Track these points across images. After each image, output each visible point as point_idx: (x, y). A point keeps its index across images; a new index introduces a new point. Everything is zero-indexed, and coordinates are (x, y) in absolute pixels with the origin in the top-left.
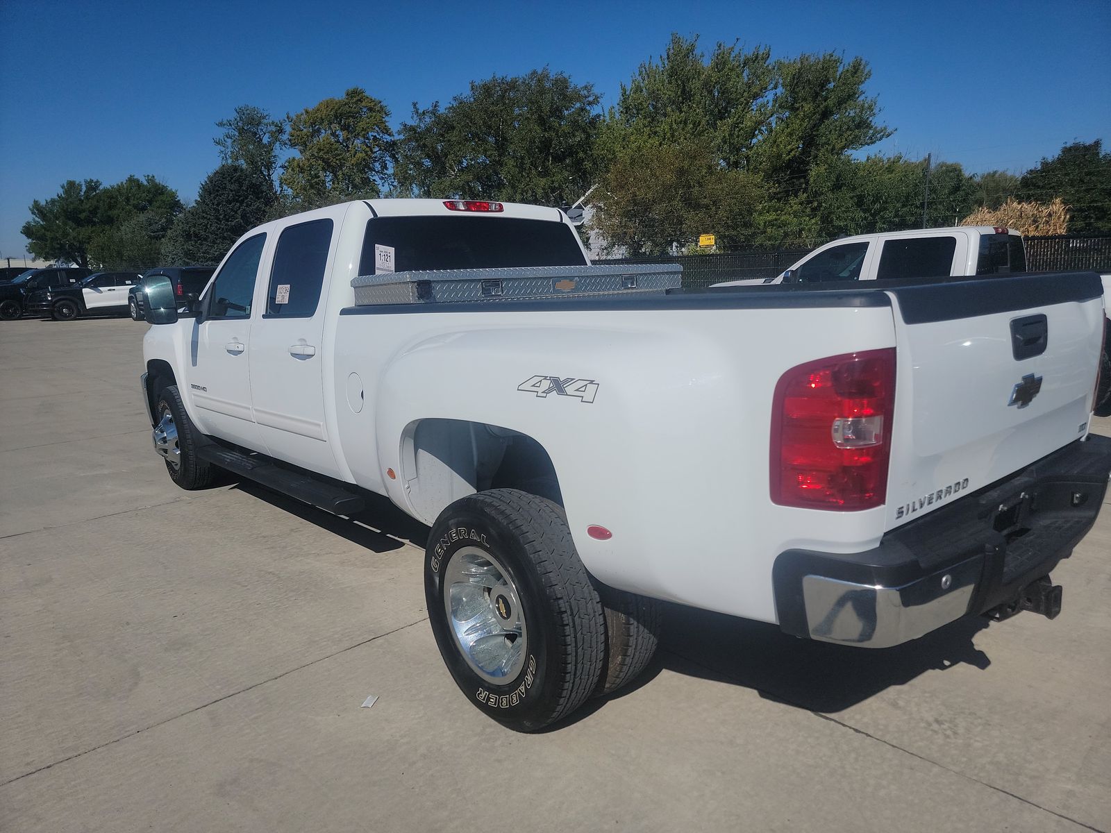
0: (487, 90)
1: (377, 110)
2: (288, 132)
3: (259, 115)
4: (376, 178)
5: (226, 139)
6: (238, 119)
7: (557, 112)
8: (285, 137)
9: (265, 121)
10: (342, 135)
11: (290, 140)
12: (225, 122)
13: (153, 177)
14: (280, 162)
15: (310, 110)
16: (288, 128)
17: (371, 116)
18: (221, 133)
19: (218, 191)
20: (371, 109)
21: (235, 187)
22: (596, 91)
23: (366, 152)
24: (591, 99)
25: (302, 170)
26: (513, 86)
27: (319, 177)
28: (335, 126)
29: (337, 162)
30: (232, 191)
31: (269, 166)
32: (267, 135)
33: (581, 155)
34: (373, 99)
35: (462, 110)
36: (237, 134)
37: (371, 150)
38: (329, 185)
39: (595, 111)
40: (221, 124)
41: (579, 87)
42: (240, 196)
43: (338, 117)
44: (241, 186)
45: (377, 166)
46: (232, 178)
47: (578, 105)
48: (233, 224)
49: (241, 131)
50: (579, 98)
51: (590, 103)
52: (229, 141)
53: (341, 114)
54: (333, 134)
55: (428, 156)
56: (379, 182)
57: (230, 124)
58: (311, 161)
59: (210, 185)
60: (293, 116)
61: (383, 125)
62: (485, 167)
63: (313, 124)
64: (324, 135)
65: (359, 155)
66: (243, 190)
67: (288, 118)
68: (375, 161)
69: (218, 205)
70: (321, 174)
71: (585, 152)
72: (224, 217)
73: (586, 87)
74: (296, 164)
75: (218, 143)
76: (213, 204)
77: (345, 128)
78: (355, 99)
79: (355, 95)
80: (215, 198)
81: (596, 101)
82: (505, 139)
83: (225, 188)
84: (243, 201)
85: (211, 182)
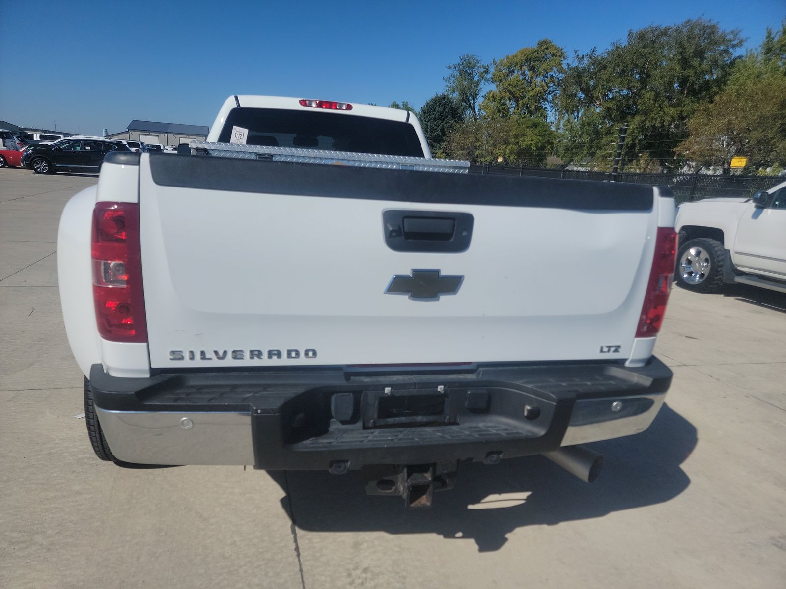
0: (642, 36)
1: (559, 55)
2: (491, 73)
3: (475, 61)
4: (547, 106)
5: (451, 77)
6: (461, 64)
7: (700, 54)
8: (489, 76)
9: (478, 65)
10: (529, 74)
11: (492, 78)
12: (452, 65)
13: (407, 102)
14: (482, 93)
15: (510, 56)
16: (492, 70)
17: (552, 60)
18: (448, 73)
19: (430, 112)
20: (553, 55)
21: (441, 109)
22: (742, 36)
23: (543, 87)
24: (735, 42)
25: (494, 99)
26: (665, 33)
27: (506, 104)
28: (525, 68)
29: (521, 94)
30: (438, 112)
31: (475, 97)
32: (478, 75)
33: (715, 89)
34: (557, 47)
35: (618, 53)
36: (459, 74)
37: (547, 85)
38: (512, 110)
39: (737, 52)
40: (449, 68)
41: (727, 32)
42: (442, 116)
43: (528, 60)
44: (445, 109)
45: (550, 97)
46: (440, 104)
47: (722, 47)
48: (435, 134)
49: (462, 72)
50: (723, 40)
51: (734, 46)
52: (453, 79)
53: (530, 59)
54: (523, 74)
55: (582, 90)
56: (549, 109)
57: (455, 68)
58: (502, 93)
59: (426, 108)
60: (498, 61)
61: (560, 66)
62: (627, 97)
63: (509, 67)
64: (517, 75)
65: (538, 89)
66: (446, 112)
67: (494, 62)
68: (549, 94)
69: (428, 122)
70: (508, 102)
71: (719, 87)
72: (430, 129)
73: (732, 32)
74: (491, 95)
75: (446, 80)
76: (425, 121)
77: (532, 69)
78: (543, 48)
79: (545, 44)
80: (427, 117)
81: (741, 43)
82: (648, 76)
83: (435, 110)
84: (444, 119)
85: (427, 106)
